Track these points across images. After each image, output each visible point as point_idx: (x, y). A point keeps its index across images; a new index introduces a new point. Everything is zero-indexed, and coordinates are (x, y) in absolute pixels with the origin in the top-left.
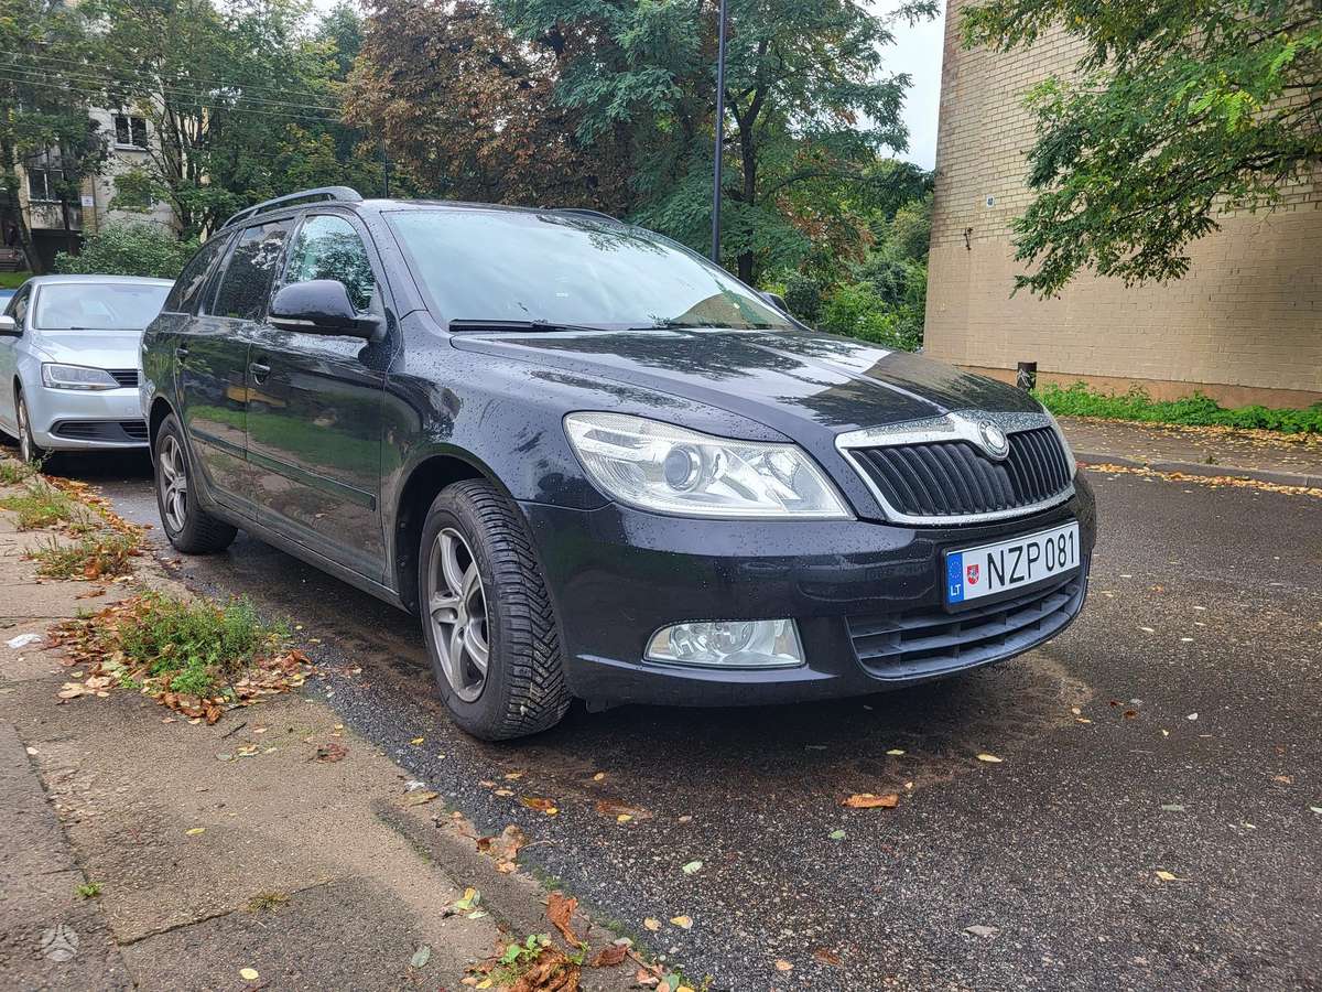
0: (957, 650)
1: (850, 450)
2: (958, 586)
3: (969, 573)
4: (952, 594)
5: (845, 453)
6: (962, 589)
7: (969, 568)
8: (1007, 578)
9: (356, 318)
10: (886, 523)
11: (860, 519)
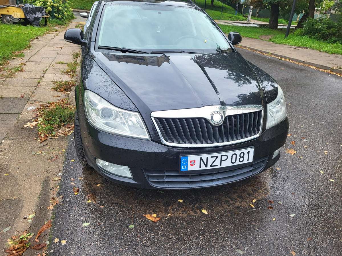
0: (190, 182)
1: (155, 118)
2: (185, 166)
3: (190, 163)
4: (183, 168)
5: (153, 119)
6: (187, 167)
7: (191, 161)
8: (209, 165)
9: (82, 41)
10: (161, 143)
11: (152, 140)
